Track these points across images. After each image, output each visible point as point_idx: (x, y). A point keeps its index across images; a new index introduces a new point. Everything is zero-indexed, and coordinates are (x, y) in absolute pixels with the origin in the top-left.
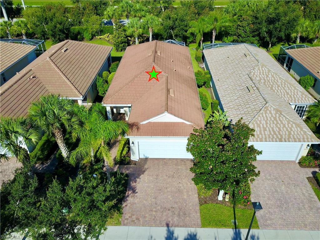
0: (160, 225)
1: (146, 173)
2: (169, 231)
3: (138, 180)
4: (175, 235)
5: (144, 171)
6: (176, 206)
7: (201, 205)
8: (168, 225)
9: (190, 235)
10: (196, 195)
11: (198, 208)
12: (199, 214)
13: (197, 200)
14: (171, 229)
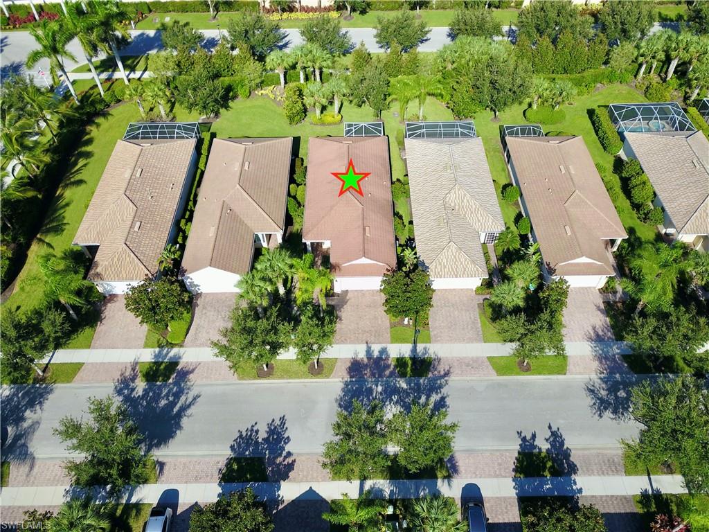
0: (362, 343)
1: (348, 303)
2: (368, 347)
3: (342, 309)
4: (372, 349)
5: (347, 302)
6: (373, 329)
7: (391, 328)
8: (367, 343)
9: (383, 349)
10: (388, 321)
11: (389, 330)
12: (389, 335)
13: (389, 324)
14: (370, 345)
